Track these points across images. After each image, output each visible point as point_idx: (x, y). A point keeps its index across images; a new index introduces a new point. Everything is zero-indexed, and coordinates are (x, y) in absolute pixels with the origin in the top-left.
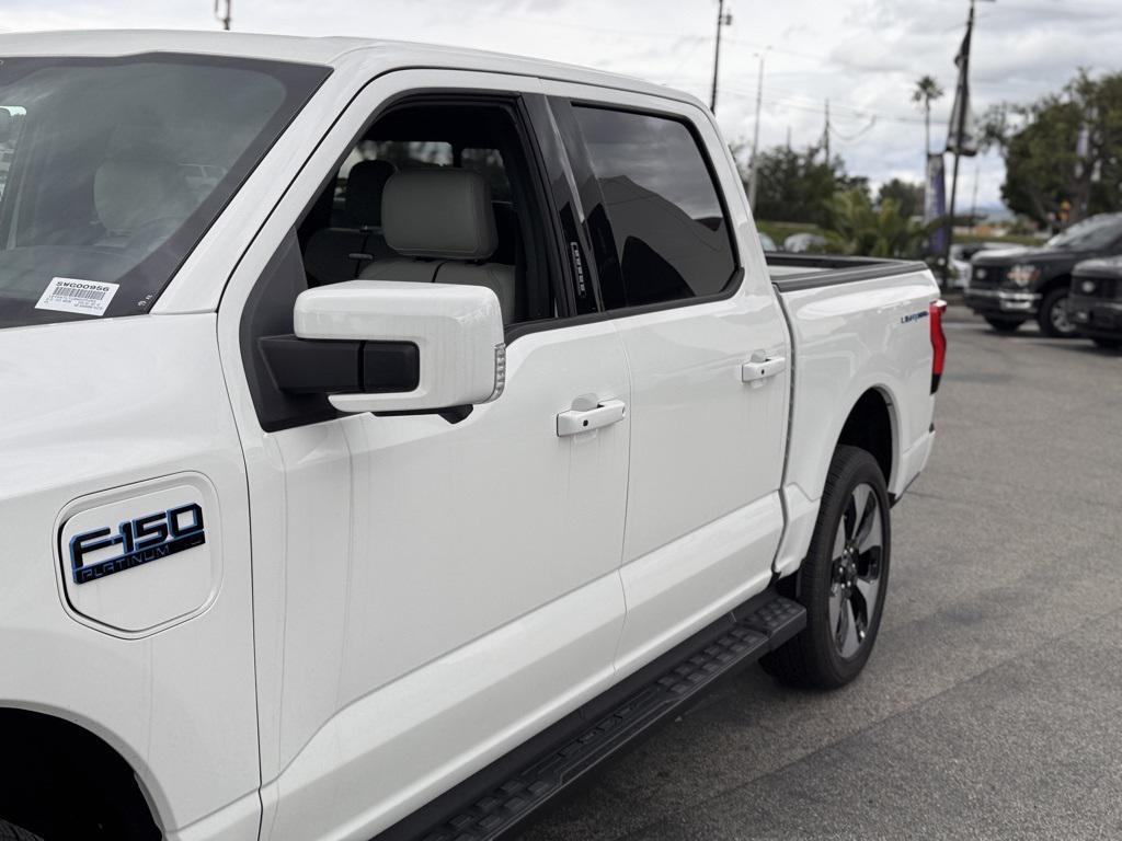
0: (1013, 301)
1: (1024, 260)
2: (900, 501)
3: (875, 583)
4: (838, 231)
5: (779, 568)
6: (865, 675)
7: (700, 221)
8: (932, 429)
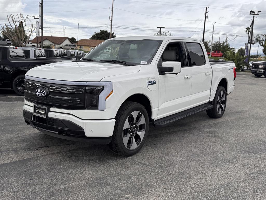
0: (260, 71)
1: (262, 64)
2: (228, 95)
3: (224, 105)
4: (227, 58)
5: (210, 100)
6: (222, 117)
7: (200, 56)
8: (234, 85)
